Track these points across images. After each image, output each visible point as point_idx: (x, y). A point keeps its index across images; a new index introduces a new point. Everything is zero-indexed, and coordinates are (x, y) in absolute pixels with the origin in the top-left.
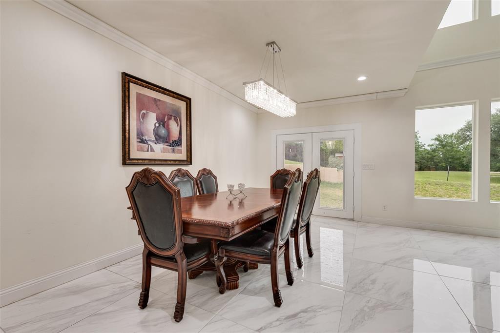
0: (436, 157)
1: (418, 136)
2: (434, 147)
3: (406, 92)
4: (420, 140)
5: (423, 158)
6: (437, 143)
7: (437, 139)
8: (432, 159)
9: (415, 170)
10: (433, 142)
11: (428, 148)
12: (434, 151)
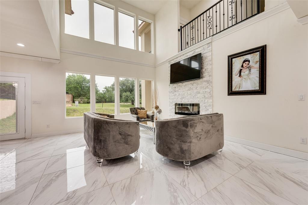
0: (105, 97)
1: (97, 86)
2: (104, 92)
3: (60, 62)
4: (98, 88)
5: (100, 97)
6: (106, 90)
7: (105, 88)
8: (104, 97)
9: (96, 103)
10: (104, 89)
11: (102, 92)
12: (104, 93)
